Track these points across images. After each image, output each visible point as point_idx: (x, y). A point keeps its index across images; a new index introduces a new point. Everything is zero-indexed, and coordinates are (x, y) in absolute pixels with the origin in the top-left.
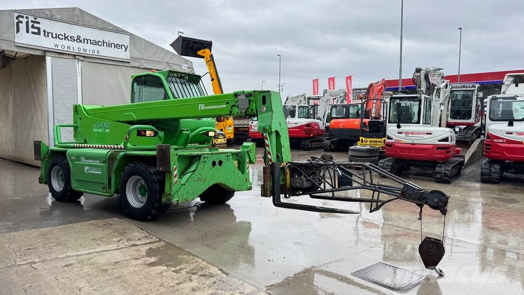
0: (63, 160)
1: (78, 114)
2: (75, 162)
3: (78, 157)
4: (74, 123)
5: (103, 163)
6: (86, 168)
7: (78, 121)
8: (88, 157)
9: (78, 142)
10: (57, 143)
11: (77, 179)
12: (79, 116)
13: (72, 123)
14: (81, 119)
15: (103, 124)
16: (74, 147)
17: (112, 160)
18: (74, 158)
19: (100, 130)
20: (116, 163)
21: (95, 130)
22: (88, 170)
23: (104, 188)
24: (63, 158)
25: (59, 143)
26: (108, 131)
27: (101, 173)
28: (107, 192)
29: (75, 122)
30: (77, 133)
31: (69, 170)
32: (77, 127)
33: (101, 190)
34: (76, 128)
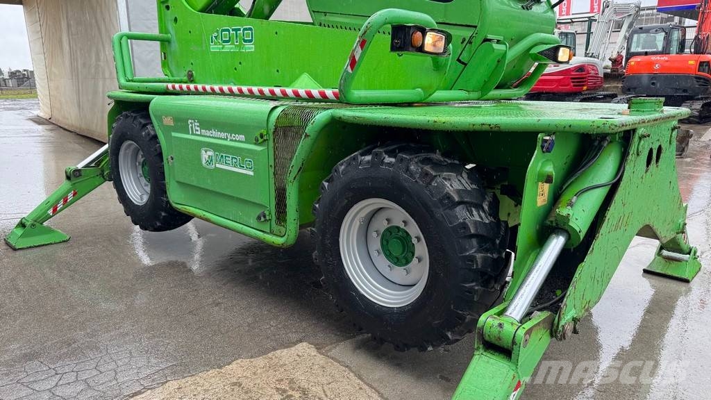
0: (144, 126)
1: (168, 8)
2: (174, 134)
3: (181, 121)
4: (161, 32)
5: (257, 143)
6: (205, 155)
7: (171, 26)
8: (210, 122)
9: (171, 78)
10: (123, 81)
11: (182, 181)
12: (170, 14)
13: (156, 32)
14: (176, 20)
15: (236, 30)
16: (166, 93)
17: (285, 135)
18: (168, 121)
19: (228, 47)
20: (302, 148)
21: (214, 48)
22: (210, 161)
23: (261, 217)
24: (143, 121)
25: (129, 81)
26: (250, 47)
27: (251, 173)
28: (271, 232)
29: (163, 29)
30: (169, 58)
31: (160, 155)
32: (169, 41)
33: (253, 222)
34: (165, 43)
